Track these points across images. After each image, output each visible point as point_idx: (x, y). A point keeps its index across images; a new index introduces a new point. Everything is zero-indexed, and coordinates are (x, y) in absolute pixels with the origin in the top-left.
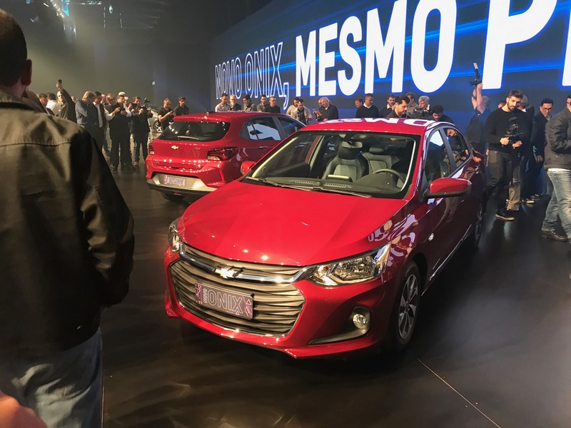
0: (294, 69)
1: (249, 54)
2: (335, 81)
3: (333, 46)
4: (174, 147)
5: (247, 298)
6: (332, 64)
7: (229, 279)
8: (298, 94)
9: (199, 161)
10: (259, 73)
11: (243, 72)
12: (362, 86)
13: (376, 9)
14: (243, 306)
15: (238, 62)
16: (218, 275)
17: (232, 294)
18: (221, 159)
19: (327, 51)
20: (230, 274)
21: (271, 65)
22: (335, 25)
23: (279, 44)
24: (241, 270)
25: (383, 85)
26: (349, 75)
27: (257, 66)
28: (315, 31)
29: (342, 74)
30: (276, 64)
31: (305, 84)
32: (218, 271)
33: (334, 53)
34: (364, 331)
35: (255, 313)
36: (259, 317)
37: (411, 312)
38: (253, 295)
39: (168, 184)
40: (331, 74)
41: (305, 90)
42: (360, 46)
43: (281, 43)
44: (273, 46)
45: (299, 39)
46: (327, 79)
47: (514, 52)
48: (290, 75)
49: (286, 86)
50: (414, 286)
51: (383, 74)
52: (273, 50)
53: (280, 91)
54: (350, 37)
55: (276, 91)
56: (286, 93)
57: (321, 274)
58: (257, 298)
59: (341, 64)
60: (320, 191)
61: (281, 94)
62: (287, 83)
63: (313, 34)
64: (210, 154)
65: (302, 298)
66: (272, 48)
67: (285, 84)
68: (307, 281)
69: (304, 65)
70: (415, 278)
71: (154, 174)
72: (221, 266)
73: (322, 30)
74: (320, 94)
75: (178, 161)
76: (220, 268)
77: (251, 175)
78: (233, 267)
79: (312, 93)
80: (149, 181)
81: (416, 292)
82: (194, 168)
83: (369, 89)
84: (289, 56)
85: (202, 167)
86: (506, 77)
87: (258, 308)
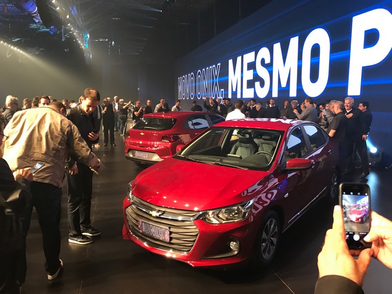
0: (228, 80)
1: (199, 71)
2: (252, 89)
3: (252, 66)
4: (142, 134)
5: (166, 229)
6: (251, 78)
7: (157, 217)
8: (230, 96)
10: (205, 83)
11: (195, 82)
12: (270, 92)
13: (279, 43)
14: (164, 234)
15: (192, 76)
16: (151, 215)
17: (158, 227)
18: (170, 142)
19: (249, 69)
20: (158, 214)
21: (213, 78)
22: (253, 53)
23: (218, 65)
24: (164, 212)
25: (283, 92)
26: (262, 85)
27: (204, 78)
28: (240, 57)
29: (257, 84)
30: (216, 77)
31: (234, 90)
32: (151, 213)
33: (252, 70)
34: (236, 253)
35: (171, 239)
36: (174, 241)
37: (272, 243)
38: (170, 228)
39: (137, 157)
40: (251, 84)
41: (234, 94)
42: (269, 66)
43: (219, 64)
44: (214, 66)
45: (231, 62)
46: (247, 88)
47: (367, 72)
48: (224, 85)
49: (222, 91)
50: (274, 226)
51: (284, 85)
52: (214, 68)
53: (218, 95)
54: (263, 61)
55: (216, 95)
56: (222, 96)
57: (211, 216)
58: (172, 230)
59: (257, 78)
60: (218, 164)
61: (219, 96)
62: (223, 90)
63: (239, 59)
64: (163, 138)
65: (197, 230)
66: (214, 67)
67: (221, 90)
68: (201, 220)
69: (233, 78)
70: (274, 221)
71: (129, 150)
72: (152, 210)
73: (245, 56)
74: (244, 97)
75: (145, 142)
76: (152, 211)
77: (180, 154)
78: (159, 210)
79: (239, 96)
80: (126, 155)
81: (276, 230)
82: (153, 146)
83: (275, 94)
84: (224, 72)
85: (158, 146)
86: (363, 88)
87: (173, 235)
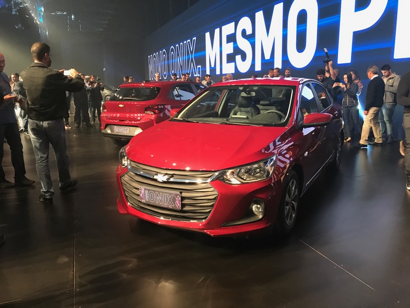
0: (205, 54)
1: (172, 47)
2: (234, 63)
3: (232, 38)
4: (121, 106)
5: (177, 195)
6: (231, 51)
7: (164, 182)
9: (139, 115)
10: (179, 60)
11: (168, 59)
12: (253, 65)
13: (262, 11)
14: (174, 200)
15: (164, 53)
16: (156, 180)
17: (166, 193)
18: (155, 113)
21: (188, 54)
22: (233, 24)
23: (193, 39)
24: (172, 176)
25: (268, 65)
26: (244, 58)
27: (178, 55)
28: (219, 29)
29: (238, 58)
30: (192, 53)
31: (213, 66)
33: (232, 43)
34: (261, 217)
35: (183, 205)
36: (186, 208)
37: (293, 207)
38: (181, 193)
39: (117, 132)
40: (231, 58)
41: (213, 70)
42: (251, 38)
43: (195, 38)
45: (208, 35)
46: (228, 62)
47: (359, 37)
48: (201, 61)
50: (295, 189)
51: (267, 57)
52: (190, 43)
53: (195, 72)
54: (244, 32)
55: (192, 72)
57: (229, 177)
58: (184, 194)
59: (237, 51)
60: (226, 124)
61: (195, 74)
62: (200, 66)
63: (217, 31)
64: (146, 109)
65: (216, 193)
67: (198, 67)
68: (220, 181)
69: (211, 53)
70: (295, 182)
71: (106, 126)
72: (157, 173)
73: (223, 28)
75: (123, 115)
77: (177, 117)
78: (166, 174)
79: (218, 72)
81: (296, 193)
82: (135, 120)
83: (258, 68)
84: (201, 47)
85: (141, 119)
86: (354, 54)
87: (186, 202)
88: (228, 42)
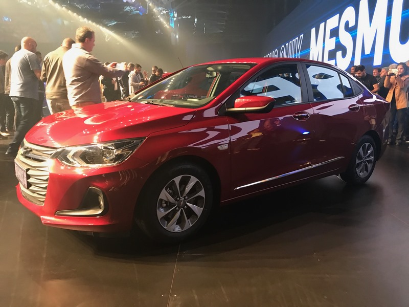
1: (283, 46)
2: (334, 60)
5: (24, 171)
6: (333, 47)
12: (352, 62)
14: (24, 177)
15: (276, 53)
17: (21, 168)
20: (22, 152)
21: (295, 53)
22: (337, 16)
23: (301, 36)
26: (344, 54)
27: (287, 54)
28: (324, 23)
29: (339, 54)
30: (298, 52)
36: (31, 188)
38: (28, 169)
40: (332, 55)
46: (329, 60)
51: (368, 52)
54: (347, 23)
58: (30, 172)
59: (340, 47)
63: (322, 25)
65: (48, 173)
66: (297, 40)
69: (315, 50)
70: (195, 179)
73: (328, 21)
78: (27, 148)
81: (201, 194)
84: (306, 44)
87: (30, 179)
88: (331, 37)
